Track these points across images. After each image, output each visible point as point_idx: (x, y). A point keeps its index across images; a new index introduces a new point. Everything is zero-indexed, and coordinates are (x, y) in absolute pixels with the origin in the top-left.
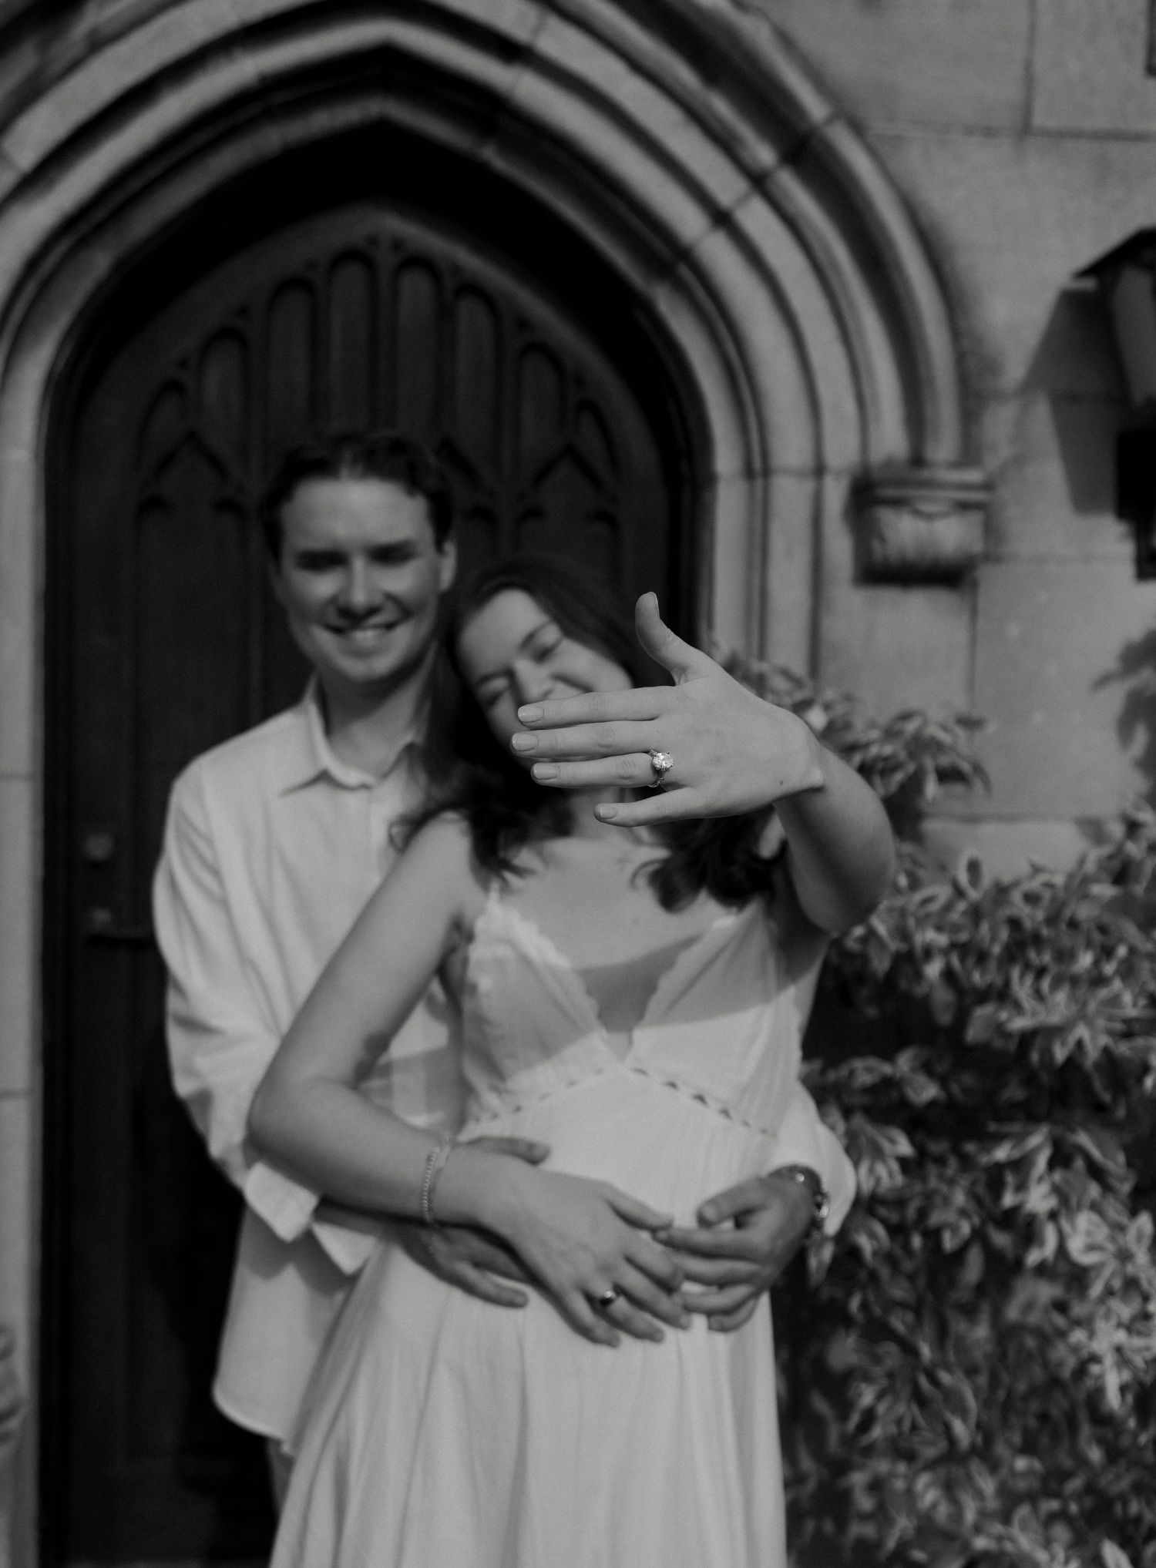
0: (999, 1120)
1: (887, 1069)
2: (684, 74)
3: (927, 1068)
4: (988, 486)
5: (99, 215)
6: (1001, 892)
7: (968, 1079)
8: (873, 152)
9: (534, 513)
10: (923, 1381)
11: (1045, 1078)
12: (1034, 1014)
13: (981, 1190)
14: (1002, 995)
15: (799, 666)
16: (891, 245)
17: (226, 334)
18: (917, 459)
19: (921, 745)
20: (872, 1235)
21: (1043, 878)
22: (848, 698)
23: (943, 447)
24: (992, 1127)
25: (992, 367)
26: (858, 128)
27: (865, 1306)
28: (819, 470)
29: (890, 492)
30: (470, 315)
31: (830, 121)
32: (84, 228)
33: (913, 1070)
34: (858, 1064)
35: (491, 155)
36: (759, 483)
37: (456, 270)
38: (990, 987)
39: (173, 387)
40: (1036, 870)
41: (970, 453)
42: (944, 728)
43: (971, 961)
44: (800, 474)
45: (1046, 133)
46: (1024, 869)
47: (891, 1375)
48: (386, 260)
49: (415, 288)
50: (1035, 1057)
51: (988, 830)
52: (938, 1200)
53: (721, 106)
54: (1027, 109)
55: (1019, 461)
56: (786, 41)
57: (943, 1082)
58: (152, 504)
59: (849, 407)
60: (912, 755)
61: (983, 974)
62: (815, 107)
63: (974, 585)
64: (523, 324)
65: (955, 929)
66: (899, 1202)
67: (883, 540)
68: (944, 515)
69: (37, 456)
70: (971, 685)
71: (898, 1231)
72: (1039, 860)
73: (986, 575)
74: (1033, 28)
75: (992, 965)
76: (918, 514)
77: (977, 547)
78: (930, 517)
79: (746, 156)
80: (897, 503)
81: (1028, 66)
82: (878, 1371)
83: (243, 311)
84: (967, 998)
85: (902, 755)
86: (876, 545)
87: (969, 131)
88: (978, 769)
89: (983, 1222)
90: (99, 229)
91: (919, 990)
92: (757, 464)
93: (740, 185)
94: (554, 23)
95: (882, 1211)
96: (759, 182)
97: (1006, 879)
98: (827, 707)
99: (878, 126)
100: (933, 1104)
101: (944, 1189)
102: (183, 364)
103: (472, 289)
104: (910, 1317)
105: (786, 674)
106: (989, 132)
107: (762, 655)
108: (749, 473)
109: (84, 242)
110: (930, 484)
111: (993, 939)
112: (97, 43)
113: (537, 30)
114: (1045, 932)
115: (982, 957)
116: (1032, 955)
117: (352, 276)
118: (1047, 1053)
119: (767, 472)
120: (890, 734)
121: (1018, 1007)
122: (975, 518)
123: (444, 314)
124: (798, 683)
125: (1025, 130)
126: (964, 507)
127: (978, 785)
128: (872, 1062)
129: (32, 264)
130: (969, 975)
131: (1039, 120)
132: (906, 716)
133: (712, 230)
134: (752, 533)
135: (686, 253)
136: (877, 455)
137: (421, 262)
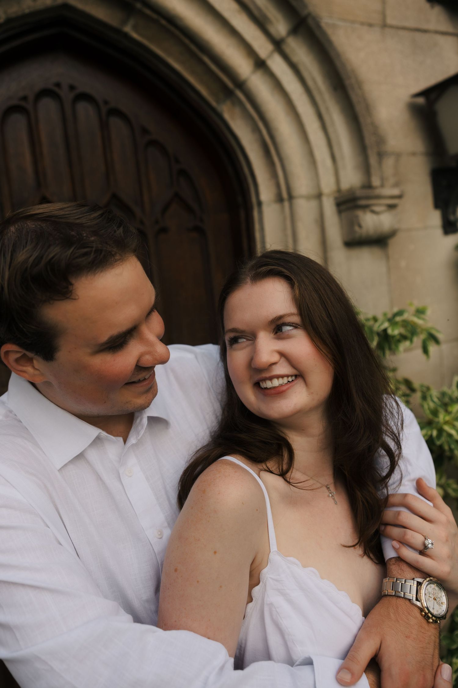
4: (400, 196)
9: (164, 230)
18: (368, 186)
23: (377, 180)
25: (383, 140)
28: (319, 195)
29: (363, 202)
35: (130, 29)
36: (286, 204)
37: (107, 102)
44: (308, 198)
45: (392, 27)
48: (67, 96)
54: (384, 15)
59: (328, 162)
63: (386, 245)
64: (145, 131)
67: (360, 226)
68: (383, 212)
70: (390, 291)
76: (373, 212)
78: (378, 213)
79: (272, 30)
80: (365, 207)
86: (357, 228)
87: (363, 24)
92: (285, 195)
93: (269, 47)
96: (278, 45)
99: (326, 19)
103: (115, 112)
106: (370, 25)
108: (280, 199)
110: (378, 197)
117: (49, 105)
119: (291, 197)
122: (395, 212)
123: (104, 126)
125: (384, 25)
126: (390, 207)
131: (389, 20)
133: (254, 72)
134: (284, 230)
135: (241, 85)
136: (345, 185)
137: (85, 97)
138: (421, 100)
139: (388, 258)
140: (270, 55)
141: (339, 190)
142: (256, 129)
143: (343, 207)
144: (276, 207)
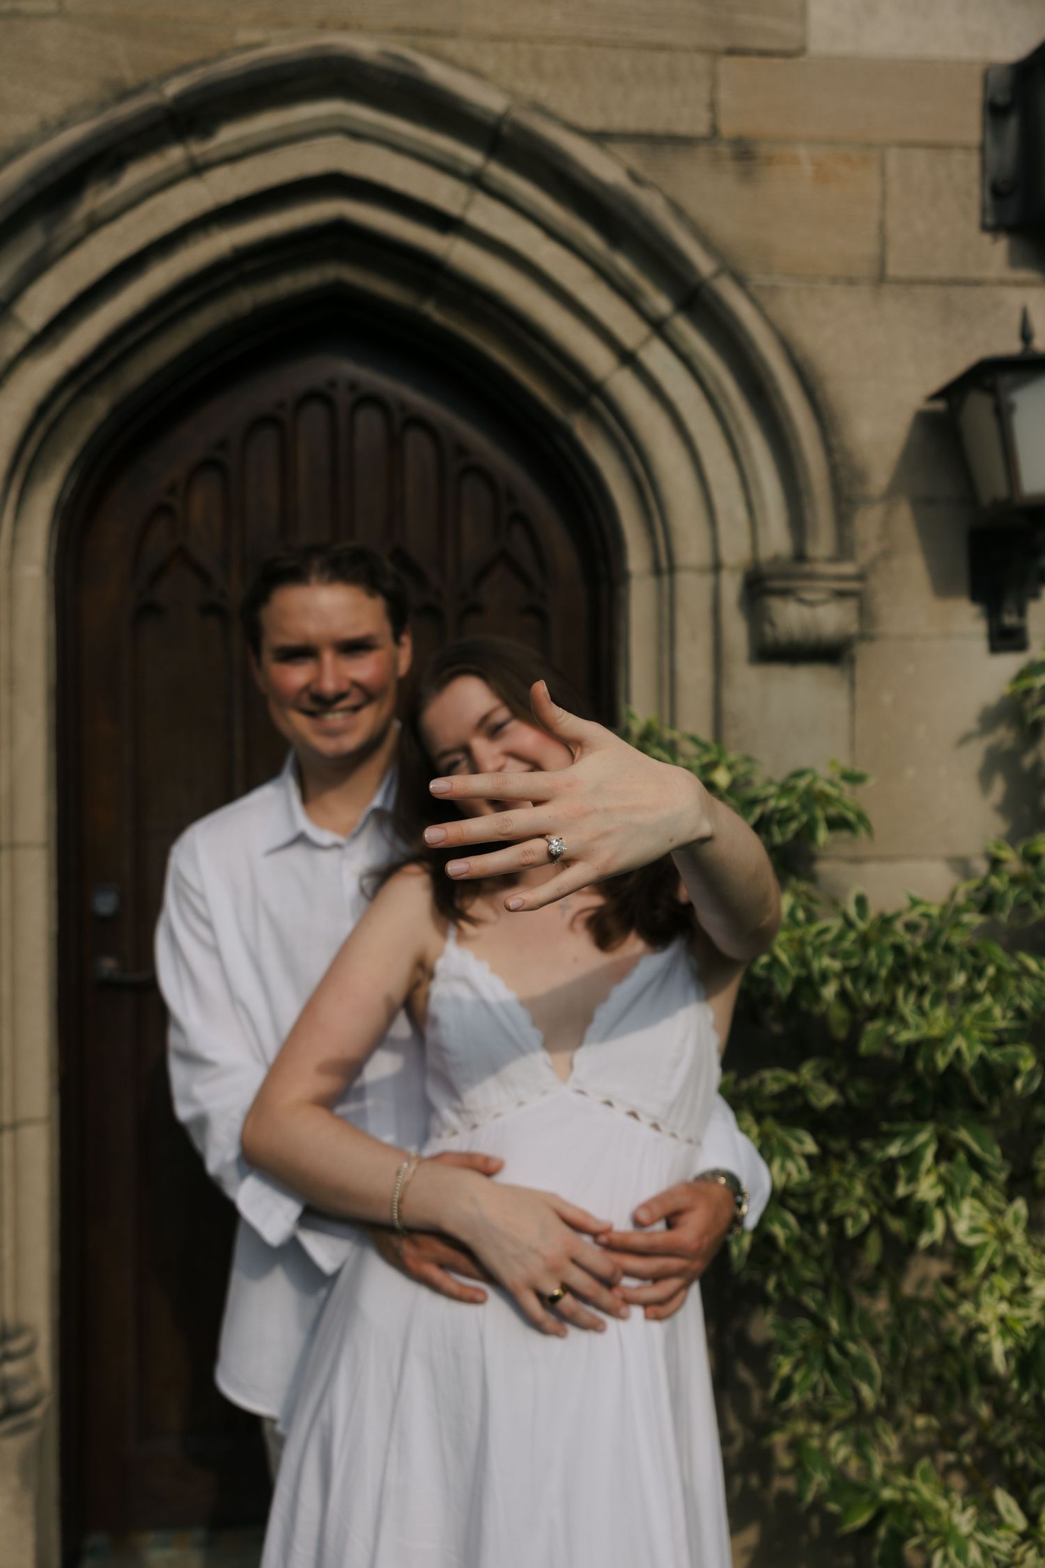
0: (890, 1120)
1: (792, 1078)
2: (592, 239)
3: (827, 1077)
4: (861, 577)
5: (98, 367)
6: (886, 922)
7: (863, 1085)
8: (753, 300)
9: (475, 609)
10: (833, 1351)
11: (930, 1083)
12: (918, 1027)
13: (877, 1182)
14: (890, 1012)
15: (705, 735)
16: (771, 377)
17: (209, 464)
18: (800, 556)
19: (813, 798)
20: (785, 1225)
21: (920, 909)
22: (748, 759)
23: (822, 545)
24: (885, 1126)
25: (860, 477)
26: (740, 280)
27: (780, 1286)
28: (717, 567)
29: (778, 584)
30: (416, 442)
31: (717, 275)
32: (85, 378)
33: (815, 1078)
34: (767, 1074)
35: (431, 310)
36: (666, 579)
37: (403, 406)
38: (879, 1005)
39: (163, 510)
40: (915, 903)
41: (844, 550)
42: (832, 783)
43: (861, 983)
44: (701, 571)
45: (898, 281)
46: (906, 903)
47: (805, 1347)
48: (343, 399)
49: (369, 424)
50: (920, 1065)
51: (871, 868)
52: (840, 1192)
53: (624, 265)
54: (882, 262)
55: (886, 555)
56: (678, 210)
57: (841, 1088)
58: (148, 610)
59: (741, 513)
60: (805, 807)
61: (872, 994)
62: (704, 264)
63: (852, 661)
64: (462, 450)
65: (847, 955)
66: (806, 1194)
67: (772, 624)
68: (825, 602)
69: (47, 572)
70: (852, 745)
71: (806, 1220)
72: (917, 894)
73: (862, 652)
74: (884, 195)
75: (880, 987)
76: (802, 601)
77: (854, 628)
78: (812, 604)
79: (646, 306)
80: (785, 593)
81: (882, 226)
82: (794, 1344)
83: (222, 445)
84: (859, 1015)
85: (796, 807)
86: (768, 629)
87: (834, 280)
88: (861, 817)
89: (880, 1210)
90: (98, 379)
91: (818, 1010)
92: (664, 563)
93: (642, 330)
94: (481, 199)
95: (792, 1203)
96: (658, 327)
97: (889, 911)
98: (730, 767)
99: (758, 278)
100: (833, 1107)
101: (845, 1181)
102: (172, 490)
103: (418, 421)
104: (819, 1295)
105: (694, 740)
106: (851, 281)
107: (673, 724)
108: (657, 570)
109: (85, 390)
110: (811, 576)
111: (881, 964)
112: (95, 224)
113: (467, 205)
114: (924, 956)
115: (871, 980)
116: (914, 976)
117: (315, 414)
118: (931, 1061)
119: (672, 569)
120: (786, 789)
121: (903, 1022)
122: (851, 605)
123: (394, 443)
124: (704, 747)
125: (881, 278)
126: (841, 595)
127: (862, 831)
128: (779, 1072)
129: (42, 410)
130: (860, 996)
131: (892, 270)
132: (799, 774)
133: (618, 369)
134: (660, 623)
135: (597, 388)
136: (766, 552)
137: (372, 400)
138: (940, 406)
139: (852, 685)
140: (645, 342)
141: (754, 561)
142: (624, 459)
143: (755, 590)
144: (650, 582)
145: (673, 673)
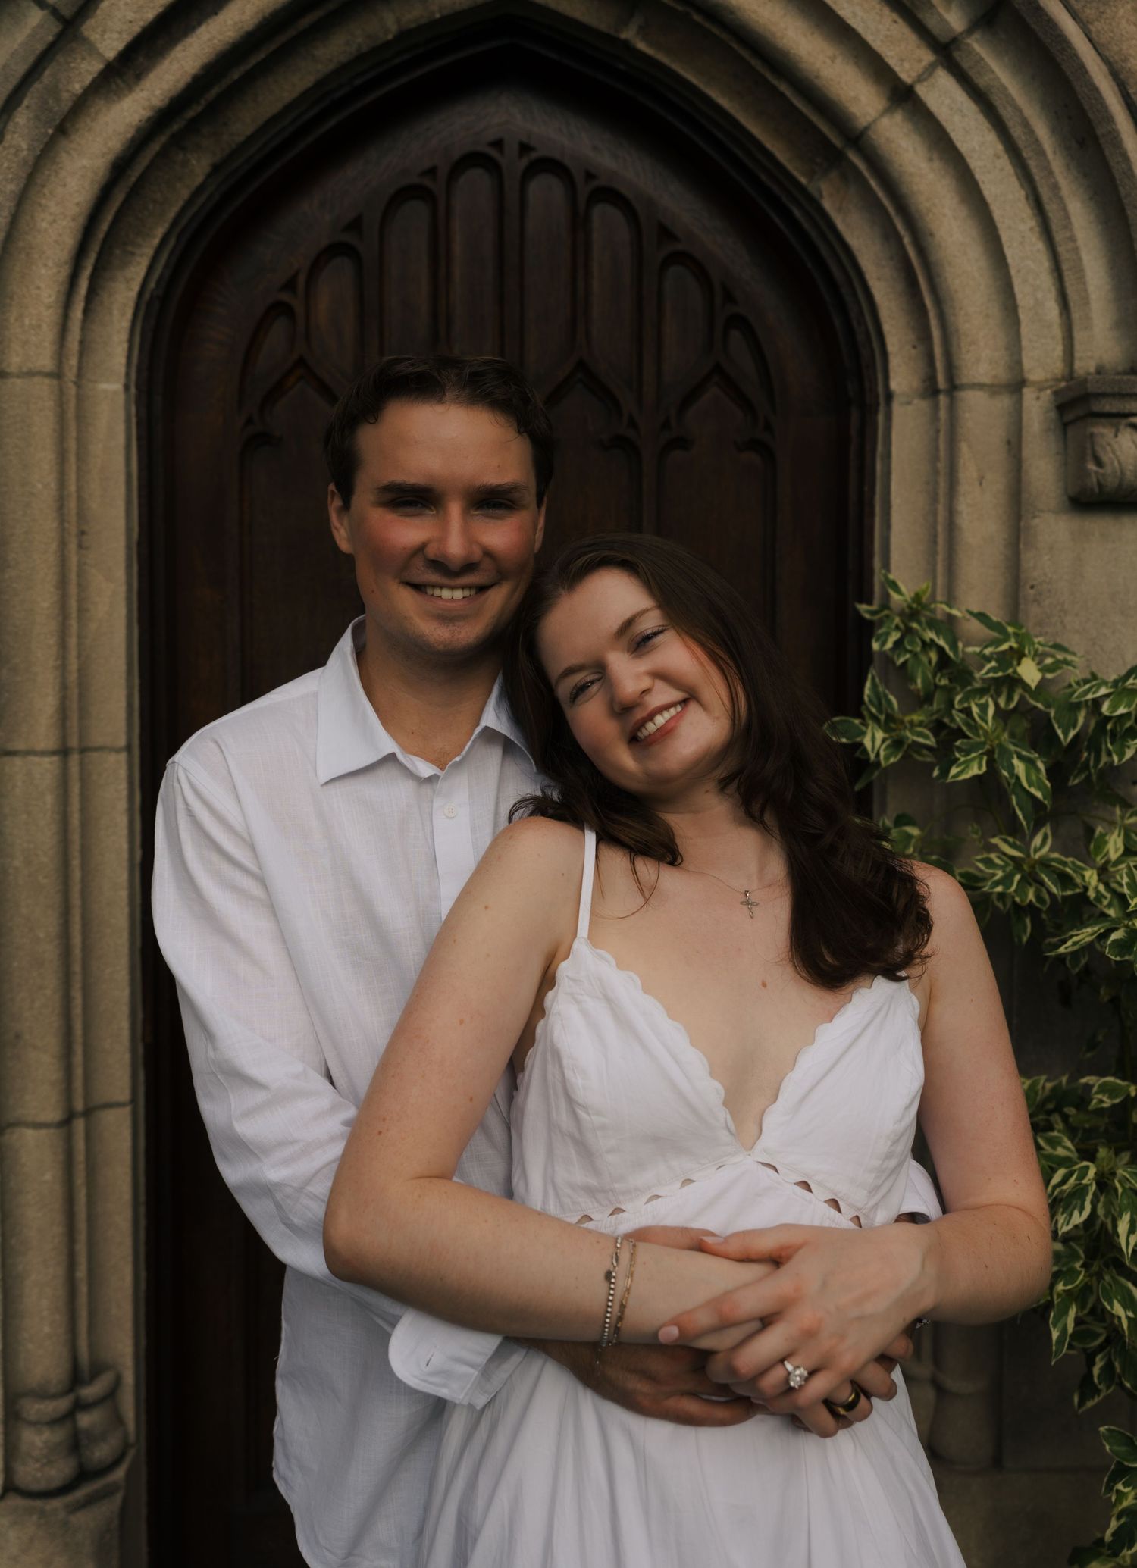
5: (191, 113)
15: (995, 609)
17: (339, 249)
28: (1016, 385)
29: (1106, 406)
32: (177, 124)
35: (634, 35)
36: (943, 399)
37: (590, 173)
39: (279, 310)
44: (993, 389)
48: (512, 164)
49: (545, 195)
58: (258, 441)
59: (1052, 310)
64: (664, 233)
67: (1099, 460)
69: (127, 388)
79: (931, 23)
80: (1117, 417)
83: (355, 224)
86: (1091, 468)
90: (193, 125)
92: (942, 382)
93: (927, 56)
96: (944, 51)
102: (290, 284)
103: (608, 193)
105: (982, 617)
107: (950, 601)
108: (931, 390)
109: (178, 142)
117: (476, 183)
119: (953, 387)
123: (579, 225)
129: (120, 167)
133: (888, 111)
134: (934, 458)
135: (858, 138)
136: (1085, 364)
137: (550, 165)
140: (925, 73)
141: (1070, 375)
142: (890, 235)
143: (1070, 416)
144: (922, 405)
145: (952, 527)
